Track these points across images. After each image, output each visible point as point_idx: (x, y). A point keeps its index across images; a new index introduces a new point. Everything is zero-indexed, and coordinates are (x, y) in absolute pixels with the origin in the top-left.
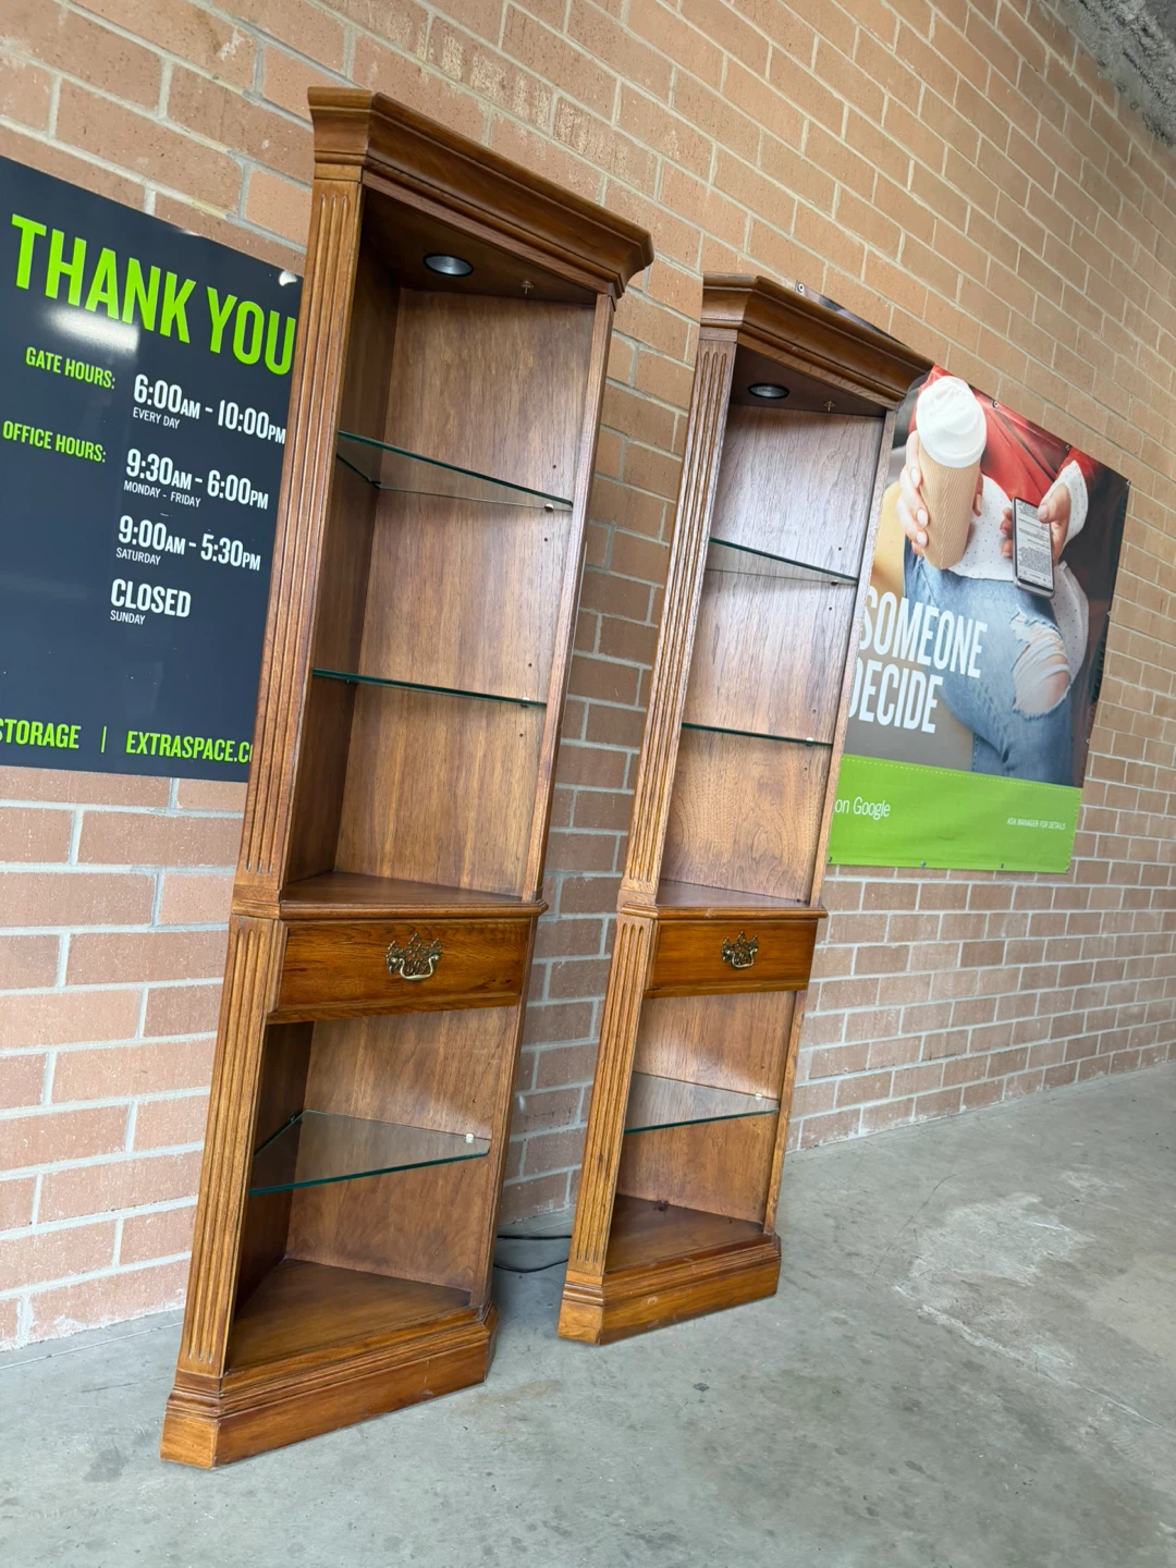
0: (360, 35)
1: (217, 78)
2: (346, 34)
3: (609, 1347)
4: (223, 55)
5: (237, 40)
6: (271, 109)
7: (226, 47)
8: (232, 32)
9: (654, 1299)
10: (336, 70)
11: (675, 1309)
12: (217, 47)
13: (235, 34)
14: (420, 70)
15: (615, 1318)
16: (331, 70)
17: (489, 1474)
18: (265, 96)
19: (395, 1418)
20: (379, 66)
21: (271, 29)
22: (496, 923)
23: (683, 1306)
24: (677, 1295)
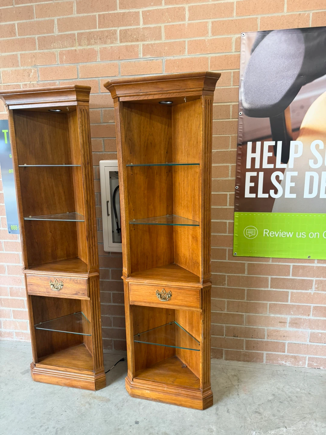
0: (59, 51)
1: (31, 82)
2: (56, 53)
3: (134, 399)
4: (31, 77)
5: (33, 71)
6: (43, 82)
7: (31, 75)
8: (31, 70)
9: (148, 392)
10: (55, 64)
11: (158, 398)
12: (29, 75)
13: (32, 70)
14: (76, 50)
15: (135, 391)
16: (54, 65)
17: (66, 411)
18: (41, 80)
19: (71, 389)
20: (65, 56)
21: (39, 64)
22: (78, 279)
23: (160, 398)
24: (157, 393)
